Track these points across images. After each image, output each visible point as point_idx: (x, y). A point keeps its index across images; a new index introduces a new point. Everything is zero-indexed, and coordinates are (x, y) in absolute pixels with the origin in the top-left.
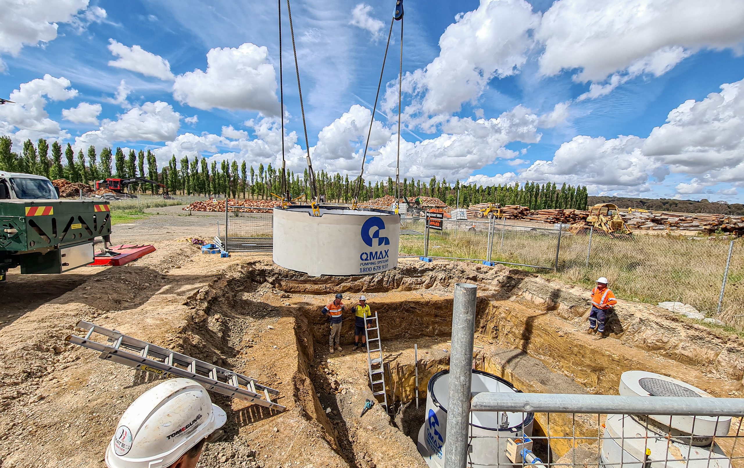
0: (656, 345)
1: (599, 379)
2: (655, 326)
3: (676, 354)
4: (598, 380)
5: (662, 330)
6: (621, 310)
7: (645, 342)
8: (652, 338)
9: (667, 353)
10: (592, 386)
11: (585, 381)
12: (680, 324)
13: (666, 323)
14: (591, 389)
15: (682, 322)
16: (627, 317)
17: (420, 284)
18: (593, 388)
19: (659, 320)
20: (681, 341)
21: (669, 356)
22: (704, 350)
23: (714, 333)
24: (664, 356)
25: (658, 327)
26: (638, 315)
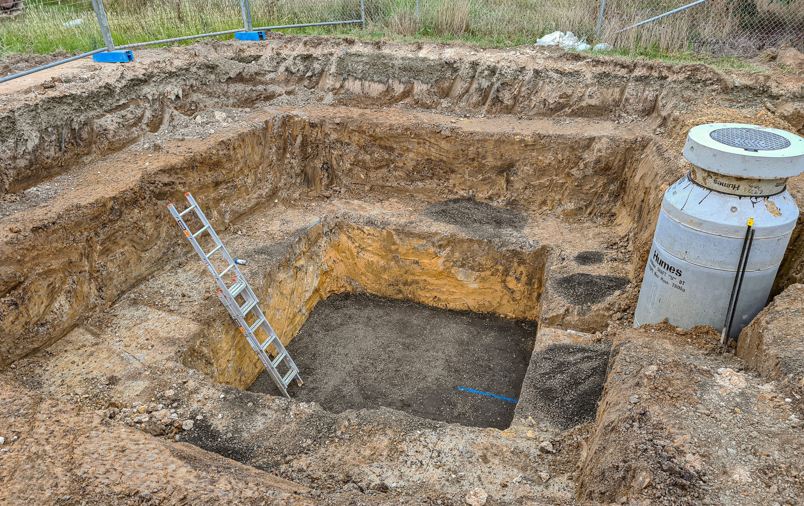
0: (559, 103)
1: (508, 181)
2: (555, 76)
3: (582, 108)
4: (507, 184)
5: (564, 78)
6: (509, 65)
7: (545, 105)
8: (554, 95)
9: (573, 110)
10: (500, 197)
11: (490, 192)
12: (584, 62)
13: (569, 66)
14: (500, 201)
15: (584, 58)
16: (518, 73)
17: (135, 124)
18: (502, 198)
19: (559, 65)
20: (587, 86)
21: (575, 114)
22: (610, 91)
23: (620, 62)
24: (569, 116)
25: (559, 75)
26: (531, 67)
